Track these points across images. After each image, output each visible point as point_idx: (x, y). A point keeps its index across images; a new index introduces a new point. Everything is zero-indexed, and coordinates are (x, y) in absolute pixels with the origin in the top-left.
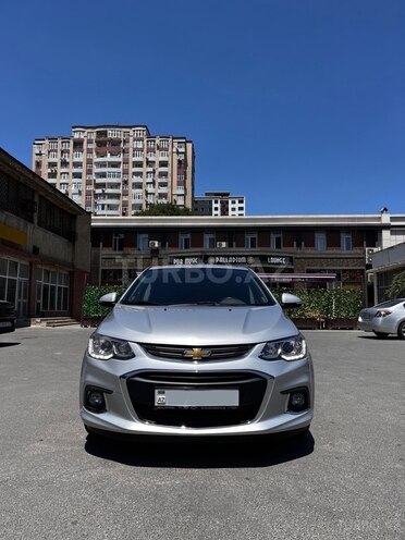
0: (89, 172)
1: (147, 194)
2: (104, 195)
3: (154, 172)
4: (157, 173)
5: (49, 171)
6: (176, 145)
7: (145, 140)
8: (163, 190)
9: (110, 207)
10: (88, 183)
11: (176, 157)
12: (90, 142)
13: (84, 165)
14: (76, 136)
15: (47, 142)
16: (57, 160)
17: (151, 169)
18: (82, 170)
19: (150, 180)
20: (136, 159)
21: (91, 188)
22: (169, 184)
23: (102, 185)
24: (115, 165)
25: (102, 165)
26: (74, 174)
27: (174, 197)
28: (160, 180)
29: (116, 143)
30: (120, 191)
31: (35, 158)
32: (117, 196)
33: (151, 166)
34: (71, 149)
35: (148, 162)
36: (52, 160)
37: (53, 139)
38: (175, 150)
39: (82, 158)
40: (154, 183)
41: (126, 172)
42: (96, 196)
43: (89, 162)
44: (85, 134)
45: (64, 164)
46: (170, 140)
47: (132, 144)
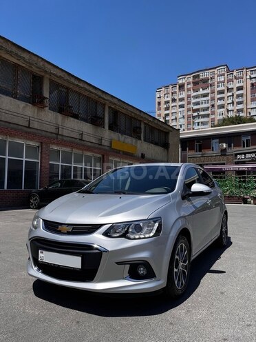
0: (189, 103)
1: (228, 111)
2: (199, 116)
3: (233, 95)
4: (235, 96)
5: (165, 106)
6: (249, 73)
7: (226, 75)
8: (240, 107)
9: (203, 123)
10: (189, 110)
11: (249, 82)
12: (189, 84)
13: (186, 99)
14: (180, 82)
15: (163, 89)
16: (170, 99)
17: (230, 94)
18: (184, 103)
19: (230, 101)
20: (220, 89)
21: (191, 113)
22: (245, 102)
23: (198, 110)
24: (205, 95)
25: (197, 97)
26: (180, 106)
27: (249, 110)
28: (237, 100)
29: (205, 81)
30: (209, 112)
31: (157, 100)
32: (207, 116)
33: (230, 92)
34: (177, 90)
35: (228, 89)
36: (167, 99)
37: (167, 87)
38: (248, 77)
39: (184, 95)
40: (233, 103)
41: (213, 99)
42: (194, 117)
43: (189, 96)
44: (186, 79)
45: (174, 100)
46: (245, 70)
47: (217, 79)
